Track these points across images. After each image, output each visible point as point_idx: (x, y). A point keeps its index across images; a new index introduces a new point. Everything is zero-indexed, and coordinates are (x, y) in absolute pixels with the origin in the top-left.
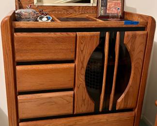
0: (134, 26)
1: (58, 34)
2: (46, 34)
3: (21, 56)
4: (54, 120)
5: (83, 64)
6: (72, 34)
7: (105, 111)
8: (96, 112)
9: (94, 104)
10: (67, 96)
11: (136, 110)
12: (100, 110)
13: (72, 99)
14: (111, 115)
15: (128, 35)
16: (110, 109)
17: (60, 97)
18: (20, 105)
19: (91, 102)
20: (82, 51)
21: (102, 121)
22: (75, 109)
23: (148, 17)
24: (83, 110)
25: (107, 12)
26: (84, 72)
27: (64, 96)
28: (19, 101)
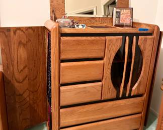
0: (145, 32)
1: (93, 38)
2: (85, 38)
3: (65, 55)
4: (86, 106)
5: (109, 61)
6: (103, 38)
7: (124, 97)
8: (117, 98)
9: (116, 92)
10: (97, 86)
11: (145, 95)
12: (120, 96)
13: (101, 88)
14: (128, 100)
15: (142, 39)
16: (127, 96)
17: (92, 87)
18: (62, 94)
19: (114, 90)
20: (110, 51)
21: (122, 104)
22: (103, 96)
23: (154, 26)
24: (109, 96)
25: (121, 22)
26: (110, 67)
27: (95, 86)
28: (61, 91)
